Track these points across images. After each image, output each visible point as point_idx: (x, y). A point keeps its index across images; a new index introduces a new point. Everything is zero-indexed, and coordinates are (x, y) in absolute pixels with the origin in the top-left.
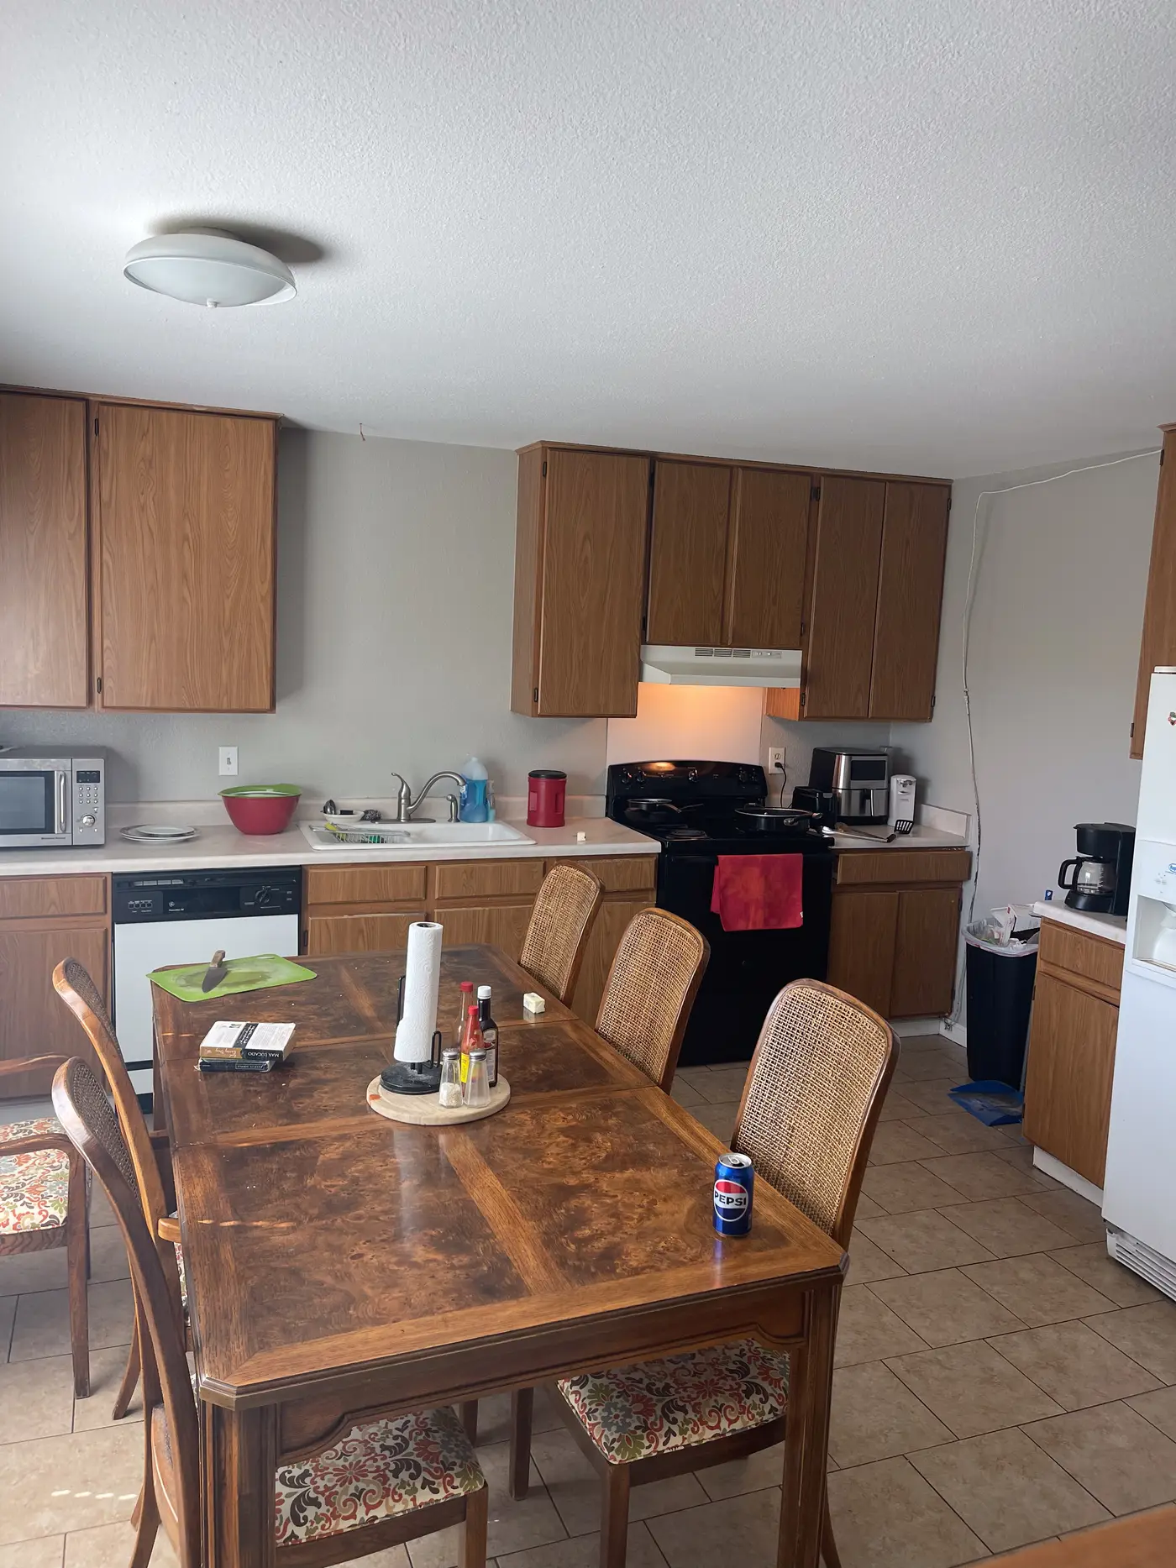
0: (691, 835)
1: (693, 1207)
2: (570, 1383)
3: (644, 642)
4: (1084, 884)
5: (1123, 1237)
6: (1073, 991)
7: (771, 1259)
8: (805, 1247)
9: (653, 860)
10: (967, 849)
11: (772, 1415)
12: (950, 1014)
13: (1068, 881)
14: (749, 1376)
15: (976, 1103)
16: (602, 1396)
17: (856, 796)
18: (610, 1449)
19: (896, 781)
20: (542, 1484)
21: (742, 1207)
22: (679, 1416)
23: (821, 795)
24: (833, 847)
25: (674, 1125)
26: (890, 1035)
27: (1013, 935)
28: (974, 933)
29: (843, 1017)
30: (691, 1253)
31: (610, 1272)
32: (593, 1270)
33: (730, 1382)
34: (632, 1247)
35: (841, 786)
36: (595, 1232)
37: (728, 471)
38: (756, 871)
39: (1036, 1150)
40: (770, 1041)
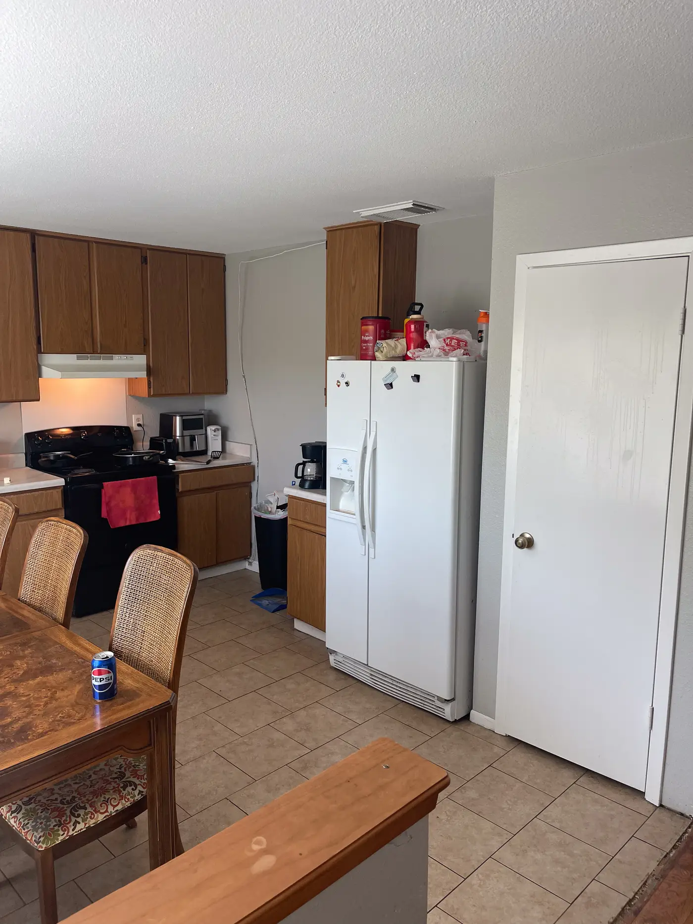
0: (83, 472)
1: (81, 689)
2: (10, 813)
3: (39, 351)
4: (307, 475)
5: (336, 654)
6: (305, 531)
7: (129, 707)
8: (150, 695)
9: (60, 490)
10: (252, 464)
11: (140, 795)
12: (251, 556)
13: (300, 474)
14: (126, 777)
15: (265, 602)
16: (32, 815)
17: (187, 439)
18: (38, 843)
19: (210, 429)
20: (5, 879)
21: (110, 681)
22: (82, 812)
23: (166, 441)
24: (175, 471)
25: (69, 644)
26: (192, 568)
27: (278, 507)
28: (258, 509)
29: (167, 563)
30: (78, 716)
31: (25, 740)
32: (12, 741)
33: (113, 784)
34: (39, 721)
35: (178, 434)
36: (14, 719)
37: (86, 244)
38: (128, 490)
39: (295, 620)
40: (127, 584)
